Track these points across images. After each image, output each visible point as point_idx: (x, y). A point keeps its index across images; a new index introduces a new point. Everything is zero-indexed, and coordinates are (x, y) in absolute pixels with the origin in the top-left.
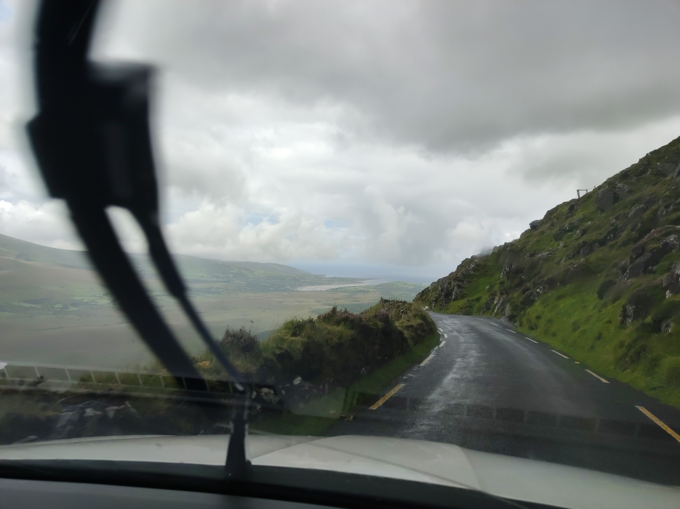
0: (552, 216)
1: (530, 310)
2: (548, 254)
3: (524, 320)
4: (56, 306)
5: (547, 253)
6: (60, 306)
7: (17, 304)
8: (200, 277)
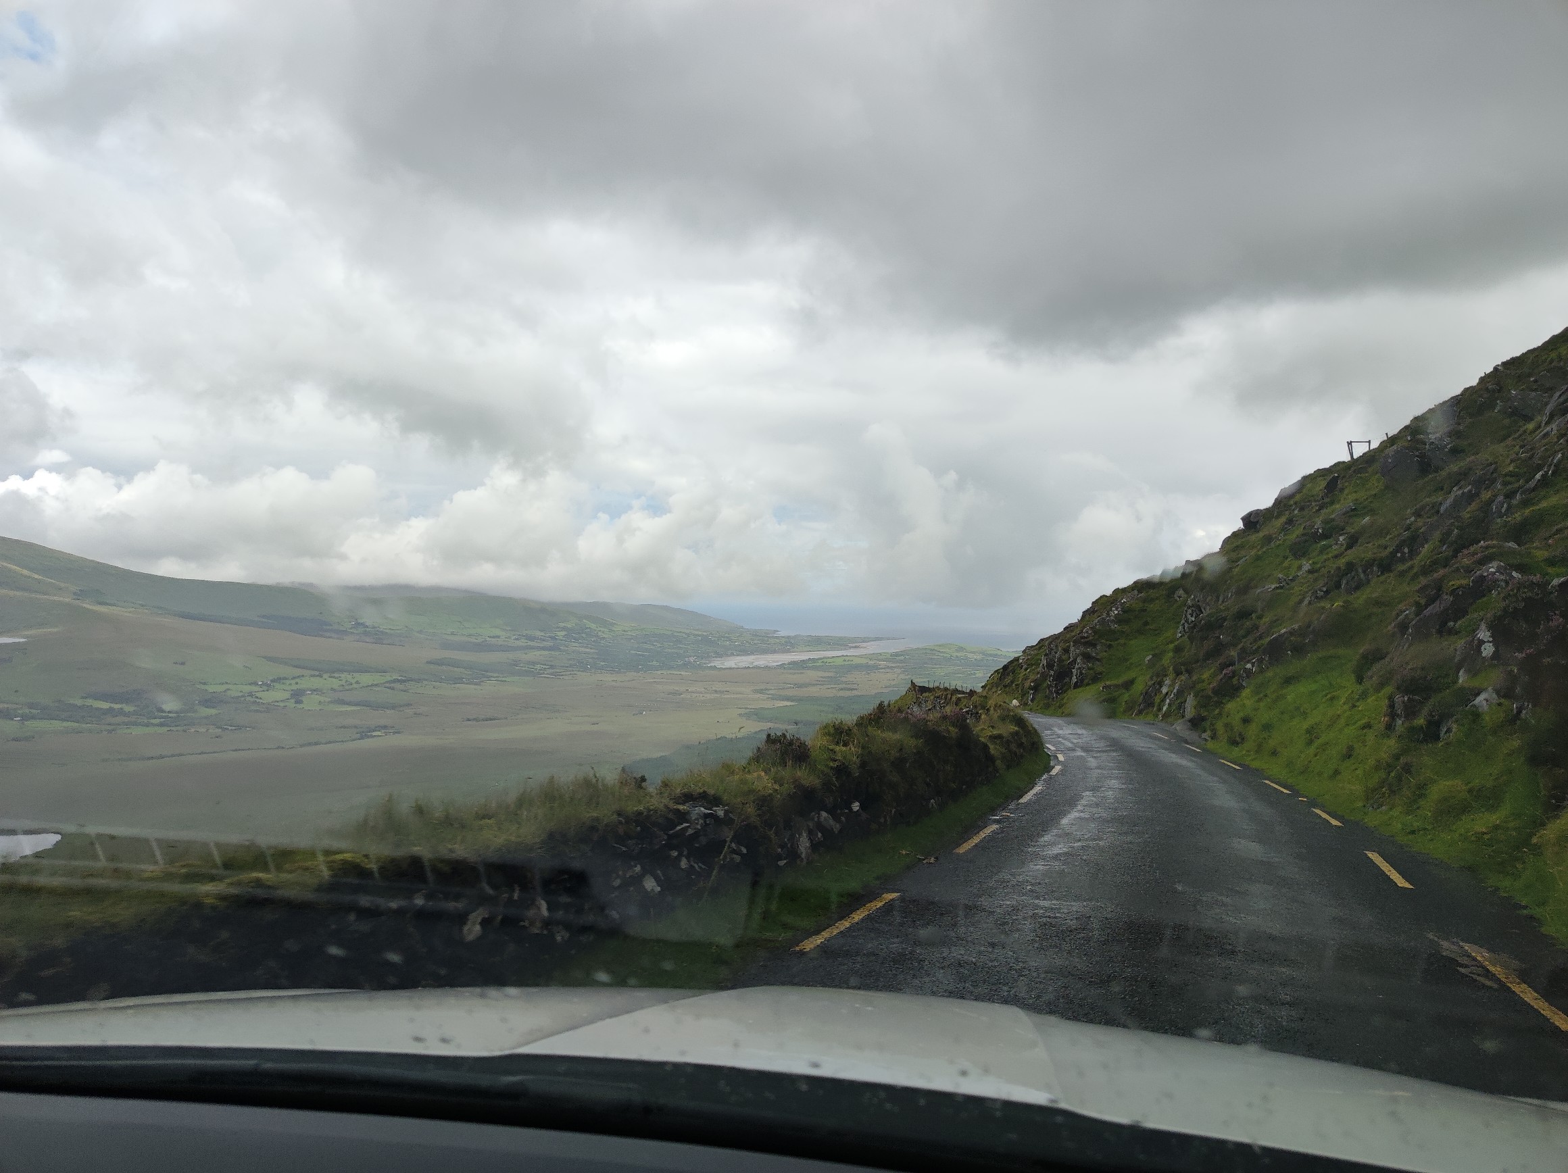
0: (1292, 502)
1: (1231, 706)
2: (1277, 588)
3: (1220, 726)
4: (168, 707)
5: (1273, 586)
7: (79, 702)
8: (491, 637)
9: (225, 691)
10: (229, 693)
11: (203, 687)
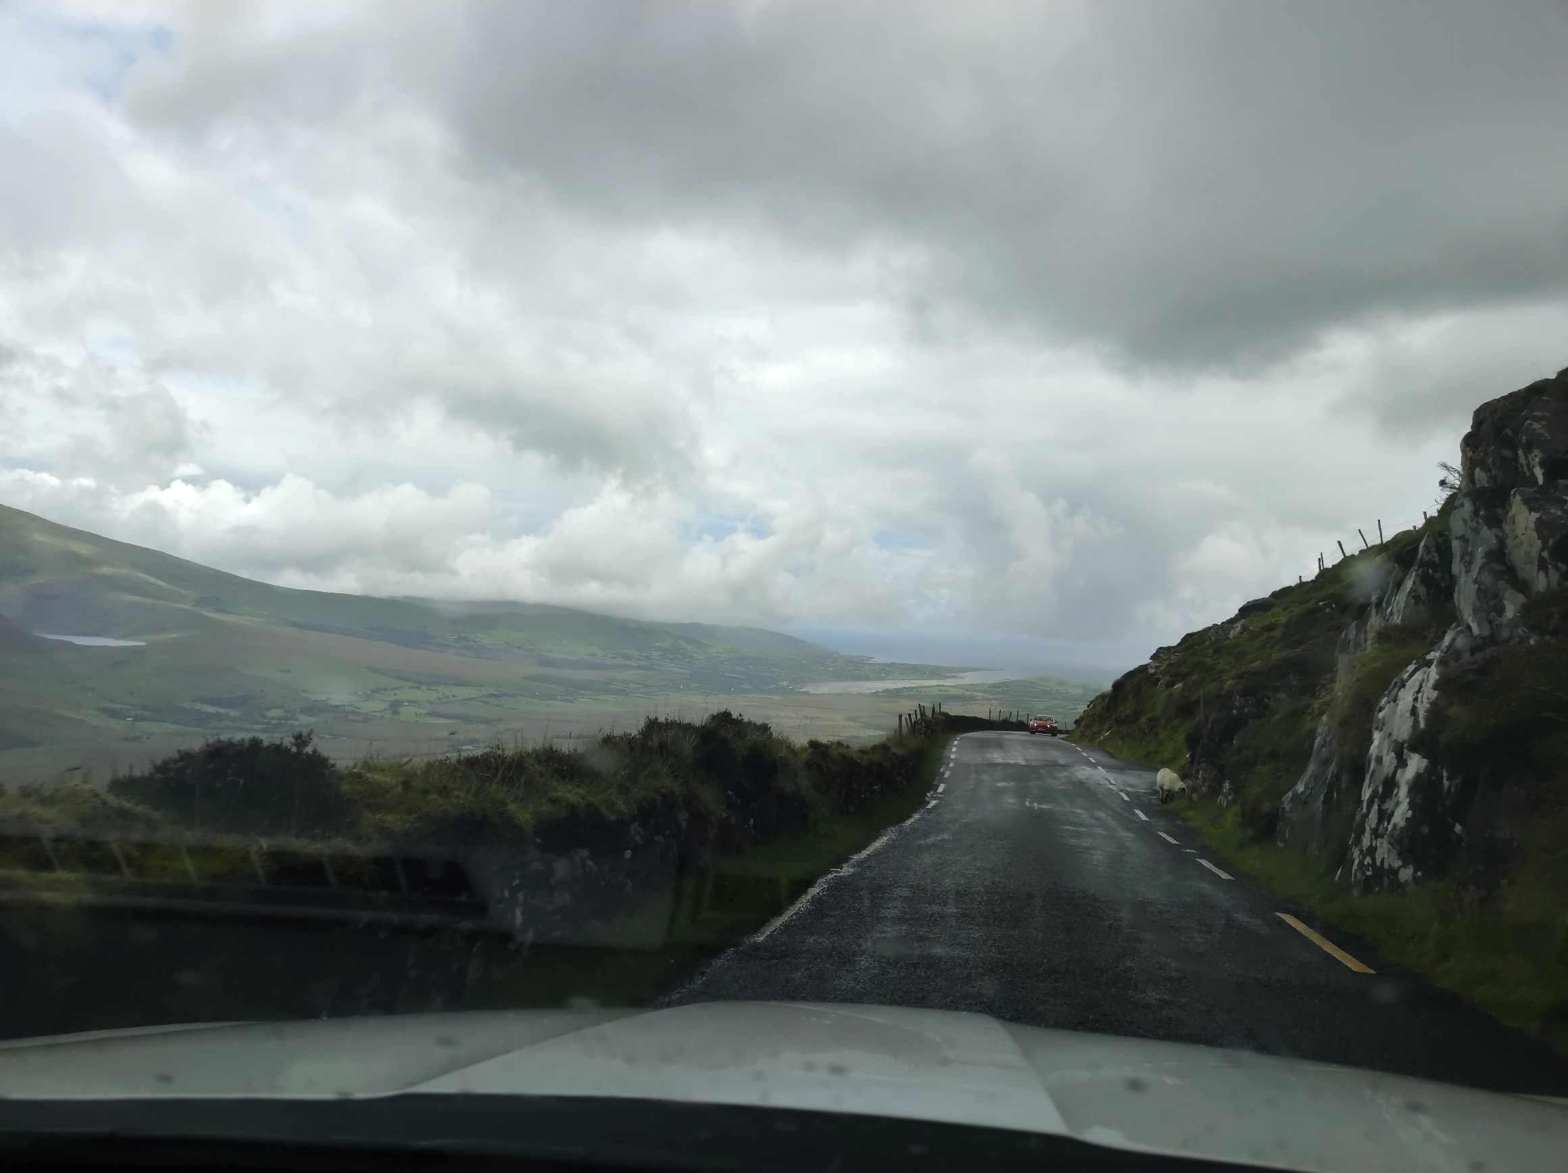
4: (270, 714)
6: (278, 713)
7: (188, 706)
8: (586, 655)
9: (326, 700)
10: (330, 702)
11: (307, 695)
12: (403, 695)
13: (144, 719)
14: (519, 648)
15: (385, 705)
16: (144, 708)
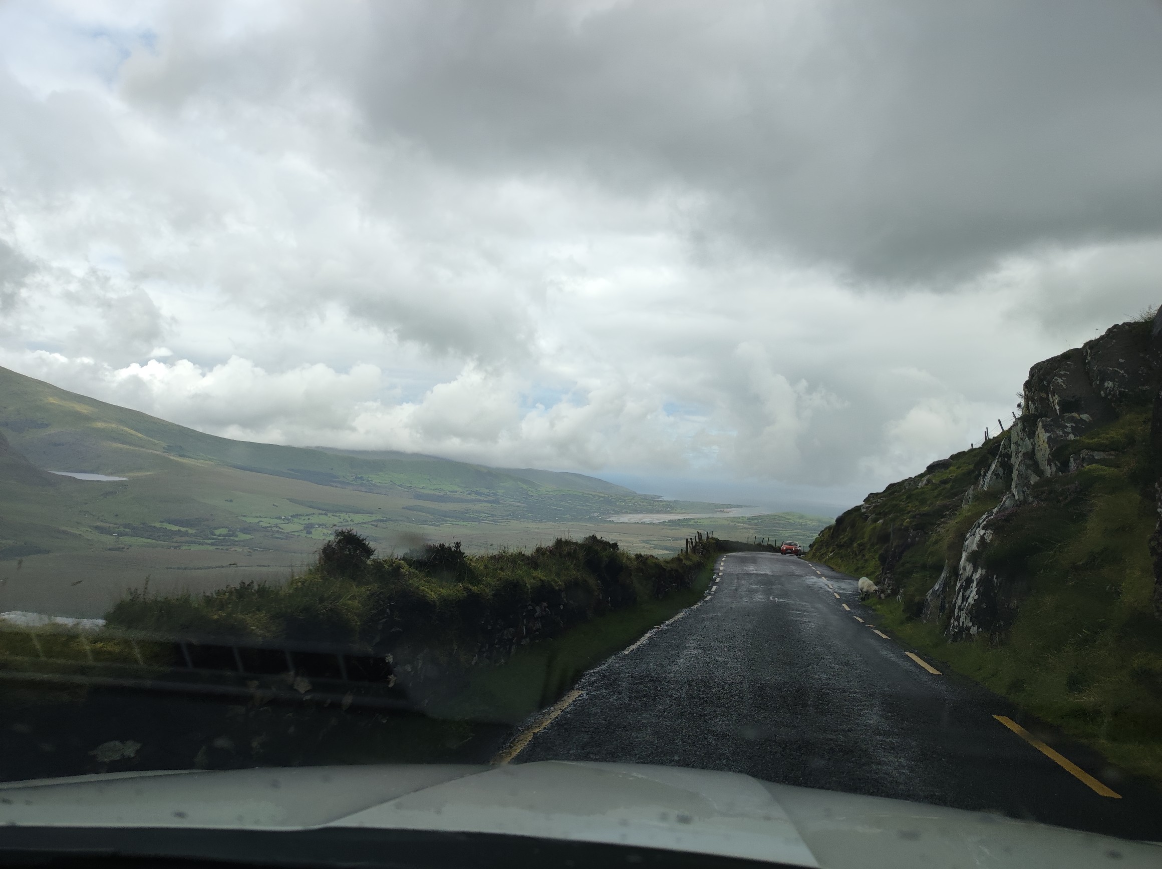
4: (217, 532)
6: (224, 531)
7: (158, 525)
8: (449, 491)
9: (258, 523)
10: (261, 524)
11: (244, 519)
12: (315, 520)
13: (126, 535)
14: (400, 486)
15: (302, 527)
16: (126, 526)
